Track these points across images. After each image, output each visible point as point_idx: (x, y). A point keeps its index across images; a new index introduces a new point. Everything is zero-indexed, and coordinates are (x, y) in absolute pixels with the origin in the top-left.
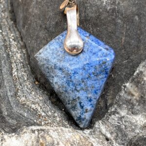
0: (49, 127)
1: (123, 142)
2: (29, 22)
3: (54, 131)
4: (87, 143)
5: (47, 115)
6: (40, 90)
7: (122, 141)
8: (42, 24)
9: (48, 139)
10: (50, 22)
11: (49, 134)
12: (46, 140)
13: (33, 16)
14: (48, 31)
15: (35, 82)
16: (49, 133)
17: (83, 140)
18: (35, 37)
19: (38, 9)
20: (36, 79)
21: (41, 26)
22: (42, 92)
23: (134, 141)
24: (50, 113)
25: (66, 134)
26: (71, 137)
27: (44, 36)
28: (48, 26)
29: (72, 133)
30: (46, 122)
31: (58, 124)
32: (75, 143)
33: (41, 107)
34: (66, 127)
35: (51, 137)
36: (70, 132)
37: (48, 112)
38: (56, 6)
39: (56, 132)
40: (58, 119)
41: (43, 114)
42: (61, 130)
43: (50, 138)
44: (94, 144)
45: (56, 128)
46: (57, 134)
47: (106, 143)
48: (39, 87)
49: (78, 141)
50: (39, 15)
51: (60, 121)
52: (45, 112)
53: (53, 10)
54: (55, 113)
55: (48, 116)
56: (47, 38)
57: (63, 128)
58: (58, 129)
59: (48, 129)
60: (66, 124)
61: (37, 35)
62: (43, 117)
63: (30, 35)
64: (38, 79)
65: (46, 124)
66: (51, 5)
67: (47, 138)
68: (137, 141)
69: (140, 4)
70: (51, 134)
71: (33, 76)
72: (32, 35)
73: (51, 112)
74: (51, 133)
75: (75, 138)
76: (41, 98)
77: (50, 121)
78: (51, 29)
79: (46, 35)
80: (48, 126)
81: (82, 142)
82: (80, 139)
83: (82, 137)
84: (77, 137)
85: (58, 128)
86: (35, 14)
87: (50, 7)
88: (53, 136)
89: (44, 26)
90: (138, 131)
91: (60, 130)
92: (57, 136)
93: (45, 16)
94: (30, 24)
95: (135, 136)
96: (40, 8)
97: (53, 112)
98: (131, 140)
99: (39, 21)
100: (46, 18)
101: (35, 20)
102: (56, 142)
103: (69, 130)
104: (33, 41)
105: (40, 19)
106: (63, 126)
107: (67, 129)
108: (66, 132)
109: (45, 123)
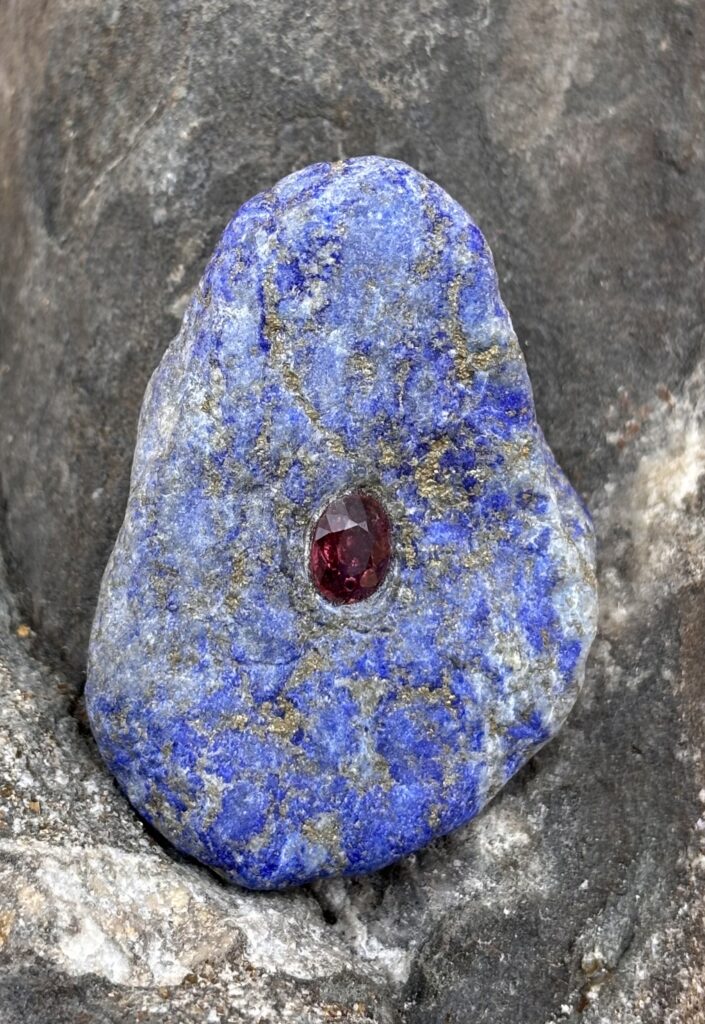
0: (42, 846)
1: (402, 934)
2: (16, 347)
3: (64, 865)
4: (218, 931)
5: (44, 785)
6: (32, 668)
7: (401, 927)
8: (67, 359)
9: (31, 901)
10: (102, 353)
11: (36, 880)
12: (17, 907)
13: (33, 322)
14: (91, 391)
15: (13, 628)
16: (39, 873)
17: (202, 917)
18: (32, 420)
19: (53, 290)
20: (22, 612)
21: (60, 370)
22: (44, 678)
23: (453, 932)
24: (61, 779)
25: (124, 882)
26: (149, 897)
27: (69, 412)
28: (89, 369)
29: (153, 880)
30: (36, 821)
31: (95, 830)
32: (165, 926)
33: (18, 745)
34: (130, 849)
35: (46, 893)
36: (143, 873)
37: (53, 771)
38: (130, 277)
39: (72, 869)
40: (97, 809)
41: (26, 781)
42: (104, 860)
43: (38, 897)
44: (250, 934)
45: (76, 850)
46: (77, 879)
47: (316, 937)
48: (32, 653)
49: (177, 920)
50: (56, 315)
51: (104, 818)
52: (35, 774)
53: (116, 297)
54: (85, 777)
55: (50, 793)
56: (83, 425)
57: (114, 853)
58: (87, 857)
59: (37, 857)
60: (135, 832)
61: (43, 410)
62: (21, 795)
63: (14, 406)
64: (36, 616)
65: (31, 831)
66: (108, 274)
67: (23, 899)
68: (467, 931)
69: (524, 286)
70: (48, 879)
71: (12, 600)
72: (21, 410)
73: (67, 771)
74: (49, 872)
75: (167, 903)
76: (28, 705)
77: (53, 816)
78: (102, 382)
79: (83, 408)
80: (39, 838)
81: (196, 924)
82: (191, 907)
83: (200, 899)
84: (179, 900)
85: (89, 850)
86: (40, 312)
87: (104, 285)
88: (56, 891)
89: (73, 370)
90: (479, 885)
91: (94, 864)
92: (78, 892)
93: (79, 321)
94: (18, 357)
95: (459, 908)
96: (61, 287)
97: (77, 771)
98: (439, 927)
99: (53, 347)
100: (84, 333)
101: (40, 340)
102: (64, 920)
103: (141, 866)
104: (26, 437)
105: (57, 335)
106: (114, 844)
107: (133, 859)
108: (126, 875)
109: (29, 825)
